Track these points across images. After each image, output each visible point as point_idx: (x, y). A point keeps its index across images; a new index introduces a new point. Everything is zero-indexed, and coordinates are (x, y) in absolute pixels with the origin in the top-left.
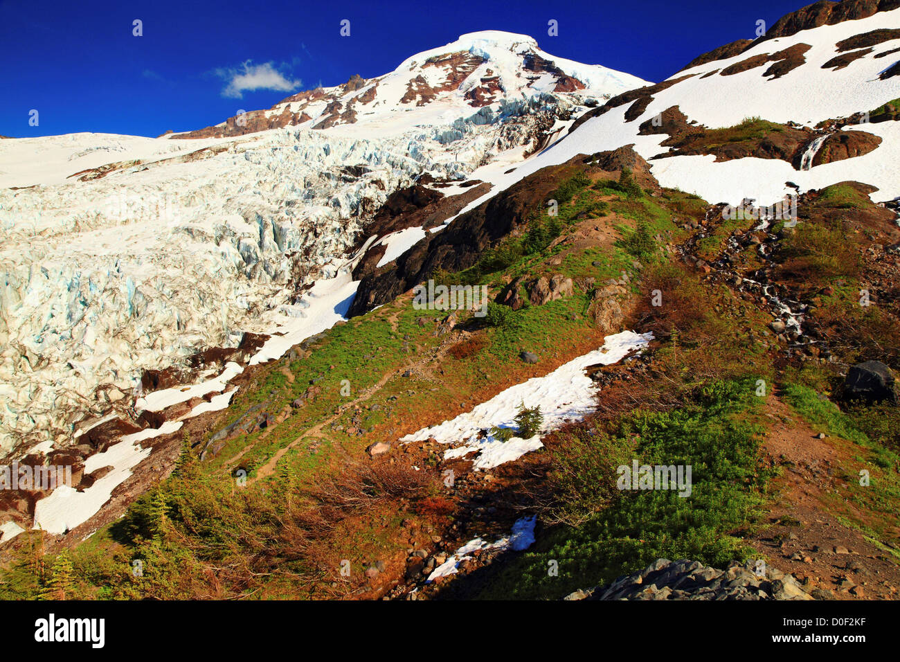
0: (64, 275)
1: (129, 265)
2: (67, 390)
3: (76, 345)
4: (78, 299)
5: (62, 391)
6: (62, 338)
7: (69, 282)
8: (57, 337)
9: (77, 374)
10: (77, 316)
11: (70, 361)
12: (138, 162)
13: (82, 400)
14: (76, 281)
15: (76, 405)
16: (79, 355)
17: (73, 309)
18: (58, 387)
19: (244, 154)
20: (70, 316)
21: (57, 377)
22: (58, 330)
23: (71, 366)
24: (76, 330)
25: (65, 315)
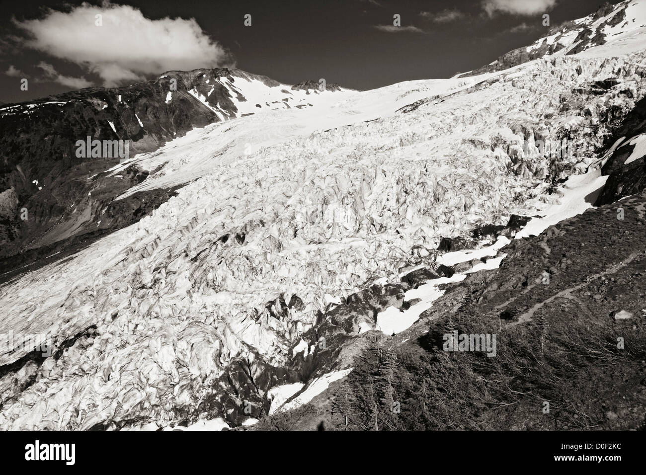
0: (394, 174)
1: (433, 167)
2: (396, 247)
3: (401, 219)
4: (402, 190)
5: (393, 248)
6: (393, 214)
7: (397, 179)
8: (391, 213)
9: (401, 237)
10: (402, 200)
11: (398, 229)
12: (438, 97)
13: (404, 254)
14: (401, 178)
15: (401, 257)
16: (403, 225)
17: (400, 196)
18: (391, 245)
19: (511, 82)
20: (398, 200)
21: (390, 238)
22: (391, 209)
23: (398, 232)
24: (401, 209)
25: (395, 200)
